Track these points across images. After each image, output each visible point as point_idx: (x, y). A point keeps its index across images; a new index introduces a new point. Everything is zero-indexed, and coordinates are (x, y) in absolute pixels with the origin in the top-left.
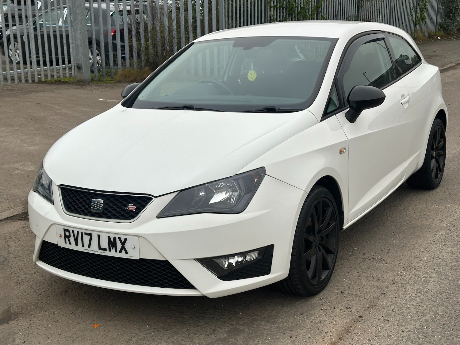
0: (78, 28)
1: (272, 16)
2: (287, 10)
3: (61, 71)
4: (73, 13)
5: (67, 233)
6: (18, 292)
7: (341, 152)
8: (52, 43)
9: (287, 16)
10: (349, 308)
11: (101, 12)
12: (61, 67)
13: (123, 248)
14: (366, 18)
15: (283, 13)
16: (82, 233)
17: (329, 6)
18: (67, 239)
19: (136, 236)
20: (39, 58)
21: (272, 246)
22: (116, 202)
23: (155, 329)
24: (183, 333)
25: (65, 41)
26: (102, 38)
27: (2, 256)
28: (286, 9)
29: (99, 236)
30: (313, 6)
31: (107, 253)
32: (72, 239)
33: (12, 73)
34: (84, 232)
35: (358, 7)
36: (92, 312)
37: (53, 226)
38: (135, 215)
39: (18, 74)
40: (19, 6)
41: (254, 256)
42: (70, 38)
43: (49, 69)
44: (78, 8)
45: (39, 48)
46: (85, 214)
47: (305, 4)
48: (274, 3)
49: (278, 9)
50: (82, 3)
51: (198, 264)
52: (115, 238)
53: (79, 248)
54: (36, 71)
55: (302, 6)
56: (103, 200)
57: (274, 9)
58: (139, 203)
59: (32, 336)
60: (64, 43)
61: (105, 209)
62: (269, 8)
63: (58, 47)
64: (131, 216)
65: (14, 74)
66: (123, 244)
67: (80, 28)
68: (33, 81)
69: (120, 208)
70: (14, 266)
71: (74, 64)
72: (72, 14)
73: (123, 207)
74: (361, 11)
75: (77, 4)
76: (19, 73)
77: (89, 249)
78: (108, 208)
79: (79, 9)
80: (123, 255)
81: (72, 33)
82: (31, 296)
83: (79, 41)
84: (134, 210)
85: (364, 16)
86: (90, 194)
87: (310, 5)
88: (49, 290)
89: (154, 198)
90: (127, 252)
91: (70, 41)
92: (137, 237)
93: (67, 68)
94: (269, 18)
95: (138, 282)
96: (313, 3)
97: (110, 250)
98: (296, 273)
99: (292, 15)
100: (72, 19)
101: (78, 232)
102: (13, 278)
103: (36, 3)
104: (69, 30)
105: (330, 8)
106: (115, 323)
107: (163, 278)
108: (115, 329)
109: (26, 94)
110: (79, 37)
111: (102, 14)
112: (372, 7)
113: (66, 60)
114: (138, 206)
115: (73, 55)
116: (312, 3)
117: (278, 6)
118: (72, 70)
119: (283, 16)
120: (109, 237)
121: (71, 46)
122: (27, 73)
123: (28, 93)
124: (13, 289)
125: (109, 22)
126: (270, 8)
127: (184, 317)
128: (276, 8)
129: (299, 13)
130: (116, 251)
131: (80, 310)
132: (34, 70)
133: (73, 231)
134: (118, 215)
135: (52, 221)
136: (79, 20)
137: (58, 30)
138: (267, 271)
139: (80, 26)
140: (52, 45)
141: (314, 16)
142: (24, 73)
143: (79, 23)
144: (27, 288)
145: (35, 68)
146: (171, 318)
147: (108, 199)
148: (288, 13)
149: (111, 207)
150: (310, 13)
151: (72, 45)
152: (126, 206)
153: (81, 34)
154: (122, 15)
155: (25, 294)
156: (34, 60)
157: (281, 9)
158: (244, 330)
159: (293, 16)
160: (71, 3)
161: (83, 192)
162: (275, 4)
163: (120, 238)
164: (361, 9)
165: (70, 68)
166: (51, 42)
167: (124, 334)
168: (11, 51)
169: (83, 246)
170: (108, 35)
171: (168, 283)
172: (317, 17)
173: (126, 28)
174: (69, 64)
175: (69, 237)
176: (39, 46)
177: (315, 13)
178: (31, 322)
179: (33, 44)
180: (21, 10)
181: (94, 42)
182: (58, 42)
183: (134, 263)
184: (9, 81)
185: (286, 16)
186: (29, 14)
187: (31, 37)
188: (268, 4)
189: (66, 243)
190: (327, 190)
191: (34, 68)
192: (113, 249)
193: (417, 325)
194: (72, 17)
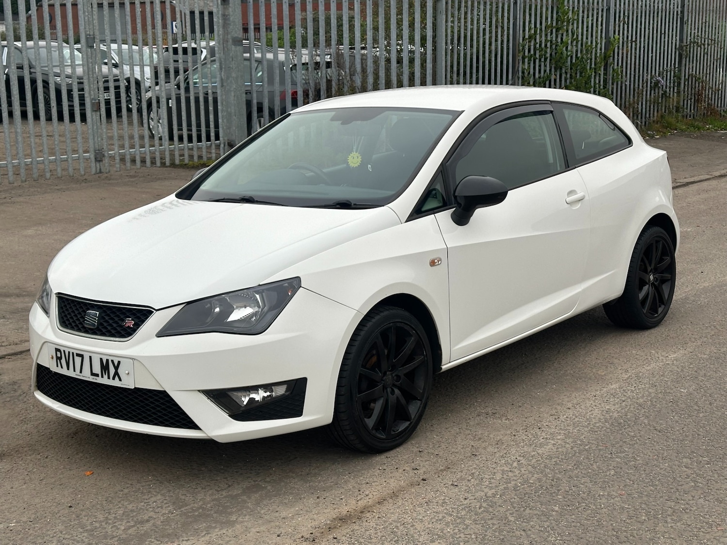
0: (232, 89)
1: (525, 71)
2: (553, 61)
3: (204, 150)
4: (225, 68)
5: (59, 354)
6: (17, 431)
7: (433, 263)
8: (192, 111)
9: (553, 70)
10: (416, 469)
11: (266, 66)
12: (205, 144)
13: (116, 374)
14: (694, 73)
15: (545, 66)
16: (73, 353)
17: (627, 55)
18: (58, 360)
19: (130, 358)
20: (191, 131)
21: (304, 380)
22: (112, 316)
23: (158, 480)
24: (189, 487)
25: (211, 108)
26: (265, 103)
27: (22, 389)
28: (550, 60)
29: (90, 357)
30: (598, 55)
31: (99, 380)
32: (63, 361)
33: (133, 153)
34: (75, 352)
35: (680, 56)
36: (93, 458)
37: (46, 344)
38: (132, 332)
39: (140, 153)
40: (174, 55)
41: (280, 391)
42: (219, 104)
43: (186, 147)
44: (232, 60)
45: (173, 118)
46: (79, 330)
47: (585, 52)
48: (529, 51)
49: (537, 61)
50: (239, 53)
51: (204, 398)
52: (107, 360)
53: (71, 373)
54: (167, 149)
55: (579, 55)
56: (98, 313)
57: (530, 60)
58: (138, 318)
59: (8, 480)
60: (210, 111)
61: (100, 324)
62: (520, 58)
63: (201, 117)
64: (127, 333)
65: (135, 154)
66: (116, 368)
67: (235, 88)
68: (163, 164)
69: (116, 322)
70: (30, 401)
71: (224, 140)
72: (223, 69)
73: (120, 322)
74: (686, 61)
75: (231, 55)
76: (143, 152)
77: (80, 374)
78: (104, 323)
79: (234, 62)
80: (116, 383)
81: (222, 96)
82: (31, 436)
83: (233, 107)
84: (132, 326)
85: (691, 70)
86: (85, 304)
87: (594, 54)
88: (56, 430)
89: (155, 311)
90: (120, 380)
91: (219, 107)
92: (131, 360)
93: (213, 146)
94: (520, 74)
95: (135, 419)
96: (599, 51)
97: (102, 377)
98: (345, 419)
99: (561, 69)
100: (223, 76)
101: (69, 352)
102: (21, 416)
103: (199, 52)
104: (219, 91)
105: (629, 59)
106: (113, 472)
107: (163, 415)
108: (110, 478)
109: (149, 182)
110: (233, 102)
111: (266, 69)
112: (706, 56)
113: (212, 134)
114: (136, 321)
115: (223, 128)
116: (596, 50)
117: (537, 56)
118: (221, 148)
119: (545, 71)
120: (101, 359)
121: (220, 114)
122: (154, 153)
123: (152, 181)
124: (14, 428)
125: (276, 81)
126: (524, 58)
127: (202, 469)
128: (532, 59)
129: (573, 66)
130: (109, 378)
131: (81, 455)
132: (165, 149)
133: (64, 351)
134: (113, 332)
135: (45, 338)
136: (233, 77)
137: (201, 91)
138: (299, 413)
139: (235, 87)
140: (192, 113)
141: (600, 70)
142: (150, 152)
143: (233, 82)
144: (32, 427)
145: (166, 145)
146: (184, 470)
147: (105, 312)
148: (554, 65)
149: (107, 321)
150: (593, 66)
151: (222, 112)
152: (123, 320)
153: (236, 98)
154: (307, 69)
155: (24, 434)
156: (165, 135)
157: (543, 60)
158: (266, 488)
159: (564, 71)
160: (222, 53)
161: (79, 303)
162: (532, 52)
163: (112, 361)
164: (686, 59)
165: (218, 147)
166: (191, 109)
167: (117, 485)
168: (153, 121)
169: (74, 371)
170: (275, 99)
171: (180, 422)
172: (605, 72)
173: (300, 89)
174: (216, 141)
175: (60, 358)
176: (173, 115)
177: (601, 66)
178: (15, 465)
179: (164, 111)
180: (178, 61)
181: (254, 109)
182: (201, 109)
183: (130, 394)
184: (128, 164)
185: (550, 70)
186: (160, 69)
187: (162, 101)
188: (519, 53)
189: (57, 366)
190: (407, 314)
191: (164, 146)
192: (105, 374)
193: (490, 493)
194: (223, 73)
